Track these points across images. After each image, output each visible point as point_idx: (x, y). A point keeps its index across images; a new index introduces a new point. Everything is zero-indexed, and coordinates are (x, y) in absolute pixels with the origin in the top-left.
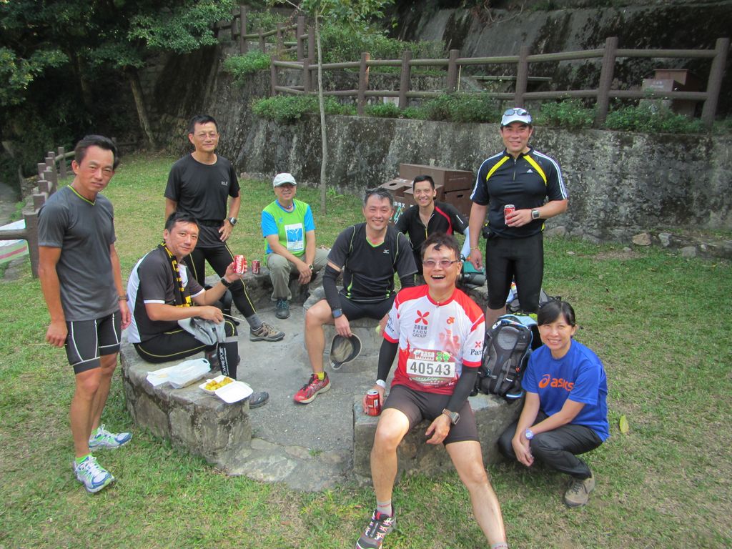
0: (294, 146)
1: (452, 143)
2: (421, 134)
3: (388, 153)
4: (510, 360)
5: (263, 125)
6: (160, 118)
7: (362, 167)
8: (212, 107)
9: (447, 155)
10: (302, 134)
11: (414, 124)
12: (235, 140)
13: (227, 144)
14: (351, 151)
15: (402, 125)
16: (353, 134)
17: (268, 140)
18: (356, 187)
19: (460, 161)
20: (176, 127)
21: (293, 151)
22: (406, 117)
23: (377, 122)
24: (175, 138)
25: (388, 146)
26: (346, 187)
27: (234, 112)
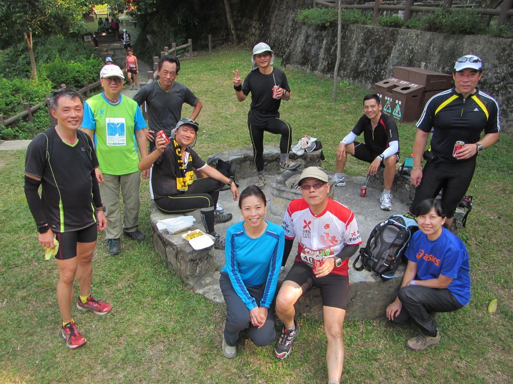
0: (324, 47)
1: (441, 51)
2: (417, 42)
3: (390, 55)
4: (388, 250)
5: (304, 29)
6: (242, 20)
7: (369, 66)
8: (276, 13)
9: (435, 60)
10: (330, 38)
11: (413, 33)
12: (288, 39)
13: (282, 42)
14: (363, 53)
15: (403, 34)
16: (366, 40)
17: (306, 41)
18: (363, 81)
19: (445, 66)
20: (251, 27)
21: (322, 51)
22: (408, 27)
23: (385, 31)
24: (250, 35)
25: (391, 51)
26: (357, 80)
27: (289, 18)
